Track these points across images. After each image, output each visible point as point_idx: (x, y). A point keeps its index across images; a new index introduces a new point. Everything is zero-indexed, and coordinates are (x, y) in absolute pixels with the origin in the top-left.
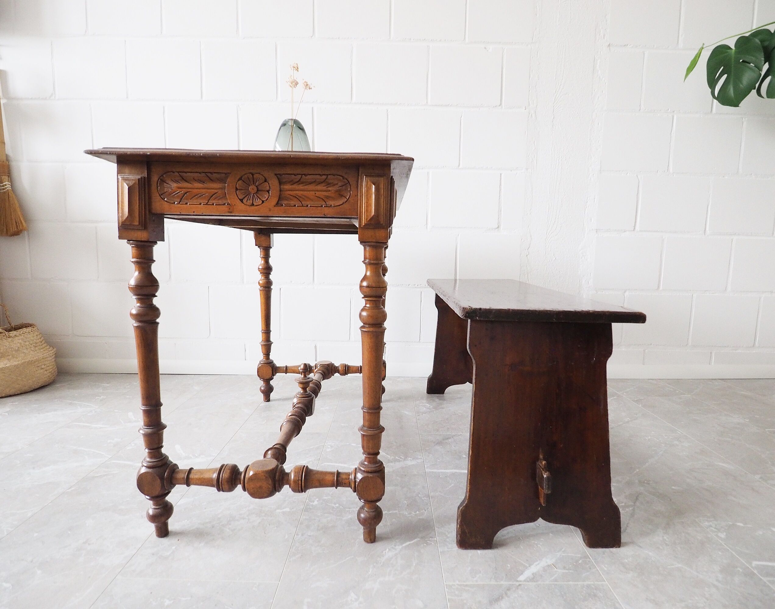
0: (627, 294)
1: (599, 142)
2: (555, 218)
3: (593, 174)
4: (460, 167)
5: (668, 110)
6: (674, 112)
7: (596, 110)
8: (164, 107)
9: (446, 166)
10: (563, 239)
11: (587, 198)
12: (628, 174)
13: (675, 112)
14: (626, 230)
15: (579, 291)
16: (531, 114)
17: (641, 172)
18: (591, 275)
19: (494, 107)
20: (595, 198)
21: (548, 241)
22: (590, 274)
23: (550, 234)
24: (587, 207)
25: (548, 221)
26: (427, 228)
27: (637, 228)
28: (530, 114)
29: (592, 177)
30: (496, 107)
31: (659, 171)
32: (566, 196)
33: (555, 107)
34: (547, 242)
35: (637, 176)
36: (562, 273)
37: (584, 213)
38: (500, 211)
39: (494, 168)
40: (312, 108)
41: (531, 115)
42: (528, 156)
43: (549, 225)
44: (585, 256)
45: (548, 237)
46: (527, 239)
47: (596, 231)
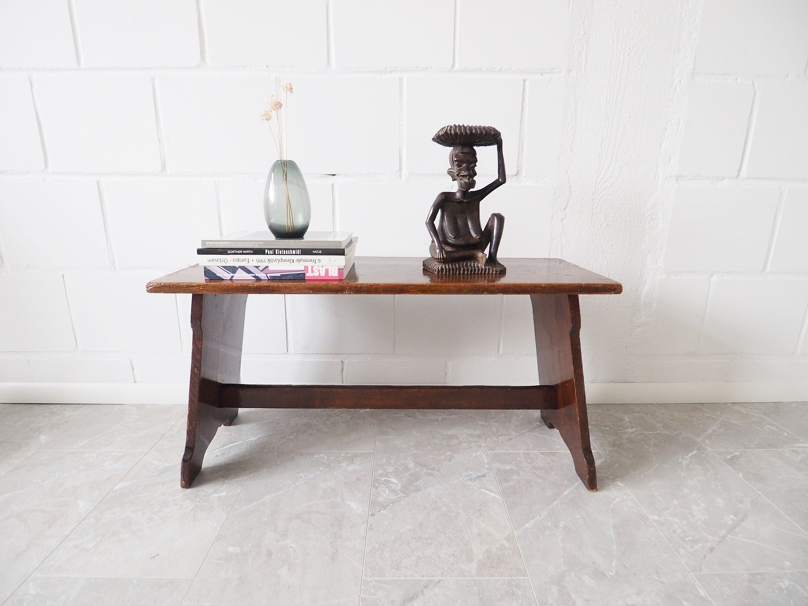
0: (714, 278)
1: (695, 21)
2: (612, 158)
3: (681, 80)
4: (455, 69)
9: (430, 67)
10: (621, 193)
11: (667, 122)
12: (738, 80)
14: (724, 177)
15: (641, 275)
17: (760, 76)
18: (661, 251)
20: (679, 123)
21: (597, 195)
22: (661, 247)
23: (601, 183)
24: (664, 139)
25: (600, 163)
26: (400, 176)
27: (743, 173)
29: (678, 86)
31: (789, 76)
32: (631, 119)
34: (596, 198)
35: (753, 83)
36: (616, 248)
37: (660, 150)
38: (522, 146)
39: (513, 69)
42: (572, 48)
43: (601, 169)
44: (655, 219)
45: (598, 189)
46: (563, 193)
47: (676, 178)
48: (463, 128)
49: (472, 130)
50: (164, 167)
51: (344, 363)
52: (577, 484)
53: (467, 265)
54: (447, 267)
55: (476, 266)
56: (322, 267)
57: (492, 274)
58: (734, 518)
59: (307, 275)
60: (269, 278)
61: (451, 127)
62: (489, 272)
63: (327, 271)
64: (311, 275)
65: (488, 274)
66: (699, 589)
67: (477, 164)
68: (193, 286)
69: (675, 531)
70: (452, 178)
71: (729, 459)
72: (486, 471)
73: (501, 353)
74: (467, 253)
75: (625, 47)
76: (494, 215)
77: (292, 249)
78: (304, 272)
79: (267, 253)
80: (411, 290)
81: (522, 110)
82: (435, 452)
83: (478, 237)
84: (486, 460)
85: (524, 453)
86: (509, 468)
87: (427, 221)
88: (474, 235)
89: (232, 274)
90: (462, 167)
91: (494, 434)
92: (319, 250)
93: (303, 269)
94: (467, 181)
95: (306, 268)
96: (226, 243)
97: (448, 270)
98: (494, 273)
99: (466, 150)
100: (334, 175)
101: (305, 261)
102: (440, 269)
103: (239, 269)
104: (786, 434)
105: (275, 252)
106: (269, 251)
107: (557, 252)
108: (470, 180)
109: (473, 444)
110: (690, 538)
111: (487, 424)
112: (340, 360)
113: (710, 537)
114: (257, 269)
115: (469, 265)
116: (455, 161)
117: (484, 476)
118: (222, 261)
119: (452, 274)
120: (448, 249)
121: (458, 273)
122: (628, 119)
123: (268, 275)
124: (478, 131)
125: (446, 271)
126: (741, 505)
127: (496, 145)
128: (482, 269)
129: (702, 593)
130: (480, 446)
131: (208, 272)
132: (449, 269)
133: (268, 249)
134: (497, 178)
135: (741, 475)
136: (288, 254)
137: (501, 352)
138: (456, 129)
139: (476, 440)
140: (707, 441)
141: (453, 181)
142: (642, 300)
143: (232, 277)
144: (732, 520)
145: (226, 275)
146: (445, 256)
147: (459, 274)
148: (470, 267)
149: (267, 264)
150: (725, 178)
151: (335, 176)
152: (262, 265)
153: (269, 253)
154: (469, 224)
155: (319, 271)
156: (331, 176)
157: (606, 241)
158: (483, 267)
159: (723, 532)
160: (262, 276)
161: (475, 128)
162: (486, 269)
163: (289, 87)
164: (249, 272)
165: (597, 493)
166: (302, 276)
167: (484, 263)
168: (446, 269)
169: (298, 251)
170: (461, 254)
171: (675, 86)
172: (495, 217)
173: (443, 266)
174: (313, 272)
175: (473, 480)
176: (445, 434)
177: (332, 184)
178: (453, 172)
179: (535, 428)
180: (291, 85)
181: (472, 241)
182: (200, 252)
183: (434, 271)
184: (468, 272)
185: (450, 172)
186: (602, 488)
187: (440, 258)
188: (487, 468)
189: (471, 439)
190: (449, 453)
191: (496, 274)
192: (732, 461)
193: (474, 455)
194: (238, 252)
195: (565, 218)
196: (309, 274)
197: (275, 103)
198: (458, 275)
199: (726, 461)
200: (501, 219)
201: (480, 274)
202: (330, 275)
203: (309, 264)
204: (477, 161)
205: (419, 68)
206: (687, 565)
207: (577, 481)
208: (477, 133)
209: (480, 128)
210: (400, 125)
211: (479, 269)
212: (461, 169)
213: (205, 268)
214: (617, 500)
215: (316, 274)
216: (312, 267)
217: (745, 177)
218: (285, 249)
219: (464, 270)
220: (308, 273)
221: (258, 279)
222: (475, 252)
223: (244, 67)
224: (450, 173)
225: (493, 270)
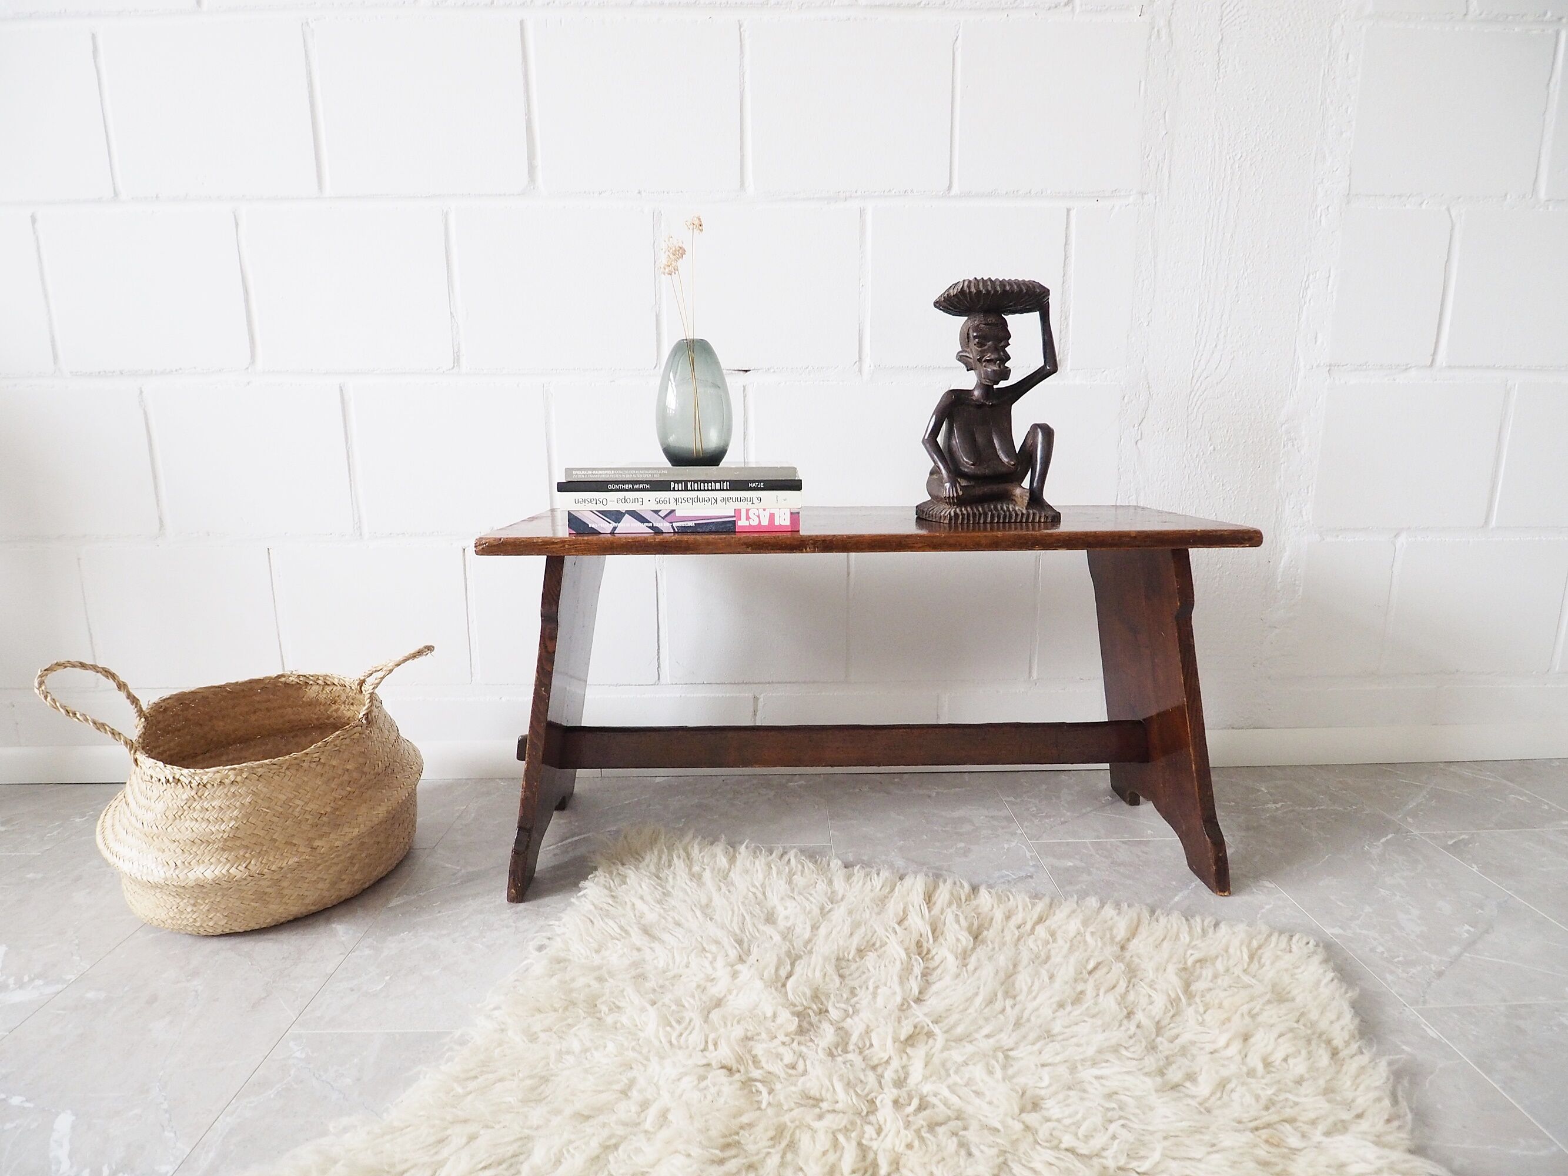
0: (1402, 540)
1: (1347, 112)
2: (1218, 336)
3: (1328, 207)
4: (953, 193)
5: (1545, 14)
6: (1560, 19)
7: (1342, 16)
8: (93, 35)
9: (912, 191)
10: (1235, 394)
11: (1308, 276)
12: (1424, 206)
13: (1564, 20)
15: (1275, 537)
16: (1156, 30)
17: (1459, 198)
18: (1308, 493)
19: (1049, 9)
20: (1329, 277)
21: (1195, 400)
22: (1308, 488)
23: (1201, 379)
24: (1305, 303)
25: (1198, 345)
26: (860, 371)
27: (1442, 359)
28: (1153, 28)
29: (1323, 216)
30: (1056, 7)
31: (1508, 197)
32: (1248, 271)
33: (1225, 6)
34: (1193, 405)
35: (1448, 209)
36: (1231, 489)
37: (1298, 321)
38: (1066, 318)
39: (1049, 192)
40: (522, 22)
41: (1158, 31)
42: (1145, 157)
43: (1199, 355)
44: (1296, 440)
45: (1196, 389)
46: (1137, 396)
47: (1328, 368)
48: (989, 283)
49: (1005, 286)
50: (457, 360)
51: (758, 699)
52: (1193, 885)
53: (996, 508)
54: (965, 512)
55: (1011, 509)
56: (764, 510)
57: (1039, 522)
58: (1472, 930)
59: (740, 523)
60: (676, 530)
61: (970, 282)
62: (1034, 519)
63: (772, 516)
64: (746, 523)
65: (1033, 521)
66: (1429, 1031)
67: (1010, 341)
68: (554, 543)
69: (1373, 950)
70: (967, 367)
71: (1452, 845)
72: (1032, 870)
73: (1035, 678)
74: (996, 488)
75: (1234, 154)
76: (1035, 427)
77: (715, 482)
78: (734, 519)
79: (674, 488)
80: (916, 545)
81: (1065, 259)
82: (938, 844)
83: (1013, 463)
84: (1028, 855)
85: (1092, 843)
86: (1071, 864)
87: (926, 438)
88: (1005, 460)
89: (614, 524)
90: (986, 347)
91: (1034, 816)
92: (759, 481)
93: (733, 514)
94: (996, 368)
95: (738, 512)
96: (606, 472)
97: (966, 516)
98: (1042, 520)
99: (992, 319)
100: (746, 371)
101: (736, 500)
102: (952, 514)
103: (627, 515)
104: (1546, 807)
105: (686, 486)
106: (676, 485)
107: (1129, 497)
108: (1002, 367)
109: (1000, 832)
110: (1401, 959)
111: (1018, 800)
112: (751, 695)
113: (1434, 957)
114: (657, 516)
115: (999, 509)
116: (975, 337)
117: (1031, 877)
118: (598, 502)
119: (973, 523)
120: (964, 483)
121: (982, 521)
122: (1242, 271)
123: (675, 525)
124: (1016, 287)
125: (963, 518)
126: (1480, 911)
127: (1038, 312)
128: (1023, 514)
129: (1432, 1033)
130: (1014, 834)
131: (574, 521)
132: (968, 515)
133: (675, 482)
134: (1043, 364)
135: (1475, 869)
136: (708, 490)
137: (1035, 675)
138: (978, 285)
139: (1005, 823)
140: (1410, 820)
141: (968, 370)
142: (1279, 580)
143: (615, 528)
144: (1468, 932)
145: (604, 526)
146: (960, 493)
147: (985, 523)
148: (1001, 512)
149: (672, 506)
150: (1410, 367)
151: (748, 372)
152: (665, 509)
153: (676, 489)
154: (995, 441)
155: (758, 517)
156: (742, 373)
157: (1213, 477)
158: (1024, 511)
159: (1455, 949)
160: (665, 526)
161: (1010, 282)
162: (1028, 515)
163: (697, 222)
164: (642, 519)
165: (1231, 898)
166: (731, 525)
167: (1026, 505)
168: (963, 515)
169: (725, 484)
170: (986, 489)
171: (1318, 217)
172: (1039, 430)
173: (958, 510)
174: (748, 518)
175: (1013, 883)
176: (948, 816)
177: (744, 387)
178: (967, 356)
179: (1105, 806)
180: (699, 219)
181: (1004, 470)
182: (563, 487)
183: (943, 518)
184: (999, 519)
185: (961, 356)
186: (1239, 890)
187: (952, 496)
188: (1033, 866)
189: (995, 823)
190: (962, 845)
191: (1046, 522)
192: (1457, 848)
193: (1006, 846)
194: (626, 487)
195: (1141, 439)
196: (742, 523)
197: (674, 249)
198: (982, 525)
199: (1447, 848)
200: (1048, 433)
201: (1019, 522)
202: (777, 523)
203: (743, 506)
204: (1010, 337)
205: (893, 192)
206: (1401, 995)
207: (1192, 881)
208: (1013, 292)
209: (1017, 282)
210: (861, 285)
211: (1017, 515)
212: (985, 350)
213: (569, 513)
214: (1267, 907)
215: (754, 522)
216: (748, 511)
217: (1444, 364)
218: (704, 482)
219: (992, 517)
220: (740, 520)
221: (657, 531)
222: (1009, 487)
223: (600, 194)
224: (961, 358)
225: (1040, 516)
